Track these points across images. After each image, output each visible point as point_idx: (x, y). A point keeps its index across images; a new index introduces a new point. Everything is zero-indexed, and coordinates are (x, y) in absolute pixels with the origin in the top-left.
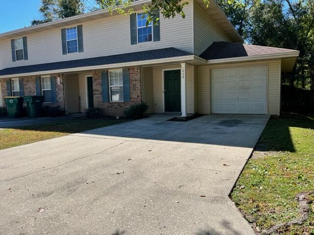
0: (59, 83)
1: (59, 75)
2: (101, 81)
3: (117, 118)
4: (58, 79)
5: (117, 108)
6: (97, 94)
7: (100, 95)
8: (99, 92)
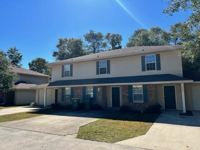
0: (99, 91)
1: (99, 87)
2: (128, 91)
3: (142, 112)
4: (99, 88)
5: (139, 106)
6: (125, 98)
7: (127, 99)
8: (126, 97)
